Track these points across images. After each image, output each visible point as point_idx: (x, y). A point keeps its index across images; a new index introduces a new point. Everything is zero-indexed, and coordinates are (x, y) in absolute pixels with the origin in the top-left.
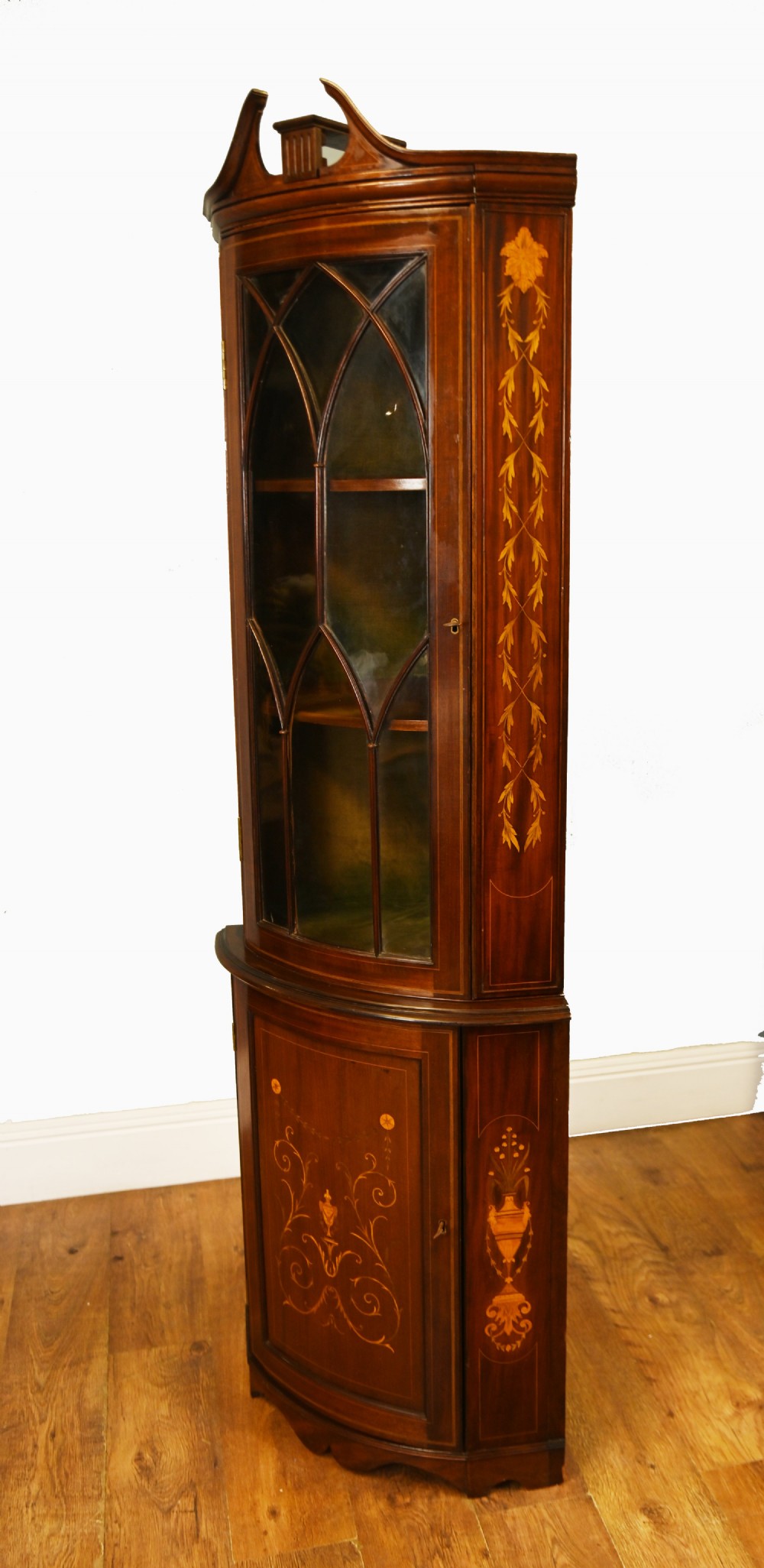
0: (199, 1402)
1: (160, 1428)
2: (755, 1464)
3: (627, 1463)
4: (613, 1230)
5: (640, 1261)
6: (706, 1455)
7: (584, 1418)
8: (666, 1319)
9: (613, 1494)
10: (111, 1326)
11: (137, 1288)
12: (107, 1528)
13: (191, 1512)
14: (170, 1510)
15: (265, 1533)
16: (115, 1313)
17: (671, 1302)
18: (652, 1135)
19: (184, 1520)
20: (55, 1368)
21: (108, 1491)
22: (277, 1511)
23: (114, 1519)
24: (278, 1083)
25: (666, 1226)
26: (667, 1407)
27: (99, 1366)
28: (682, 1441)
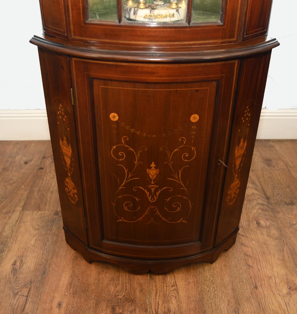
0: (48, 240)
1: (28, 250)
5: (256, 202)
7: (214, 281)
8: (262, 234)
10: (27, 198)
11: (43, 183)
13: (25, 296)
16: (31, 192)
17: (266, 225)
18: (271, 143)
19: (21, 300)
22: (62, 304)
24: (116, 115)
25: (270, 187)
26: (255, 283)
27: (16, 216)
28: (259, 303)
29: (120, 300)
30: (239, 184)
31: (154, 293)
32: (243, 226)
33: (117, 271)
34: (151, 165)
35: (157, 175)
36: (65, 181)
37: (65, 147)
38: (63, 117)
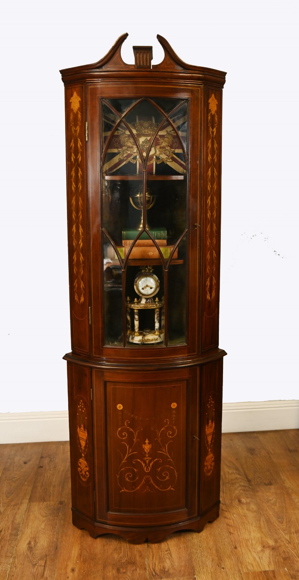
0: (56, 524)
1: (40, 533)
2: (266, 572)
3: (213, 566)
4: (230, 471)
5: (238, 485)
6: (246, 566)
7: (201, 546)
8: (243, 509)
9: (205, 577)
10: (32, 492)
11: (45, 479)
12: (11, 569)
13: (43, 566)
14: (36, 564)
15: (68, 578)
16: (35, 487)
17: (246, 502)
18: (255, 435)
19: (39, 569)
20: (8, 506)
21: (15, 555)
22: (75, 569)
23: (14, 566)
24: (121, 405)
25: (252, 472)
26: (235, 545)
27: (24, 507)
28: (238, 559)
29: (124, 563)
30: (213, 457)
31: (151, 557)
32: (226, 503)
33: (119, 543)
34: (146, 442)
35: (150, 449)
36: (79, 462)
37: (81, 433)
38: (82, 409)
